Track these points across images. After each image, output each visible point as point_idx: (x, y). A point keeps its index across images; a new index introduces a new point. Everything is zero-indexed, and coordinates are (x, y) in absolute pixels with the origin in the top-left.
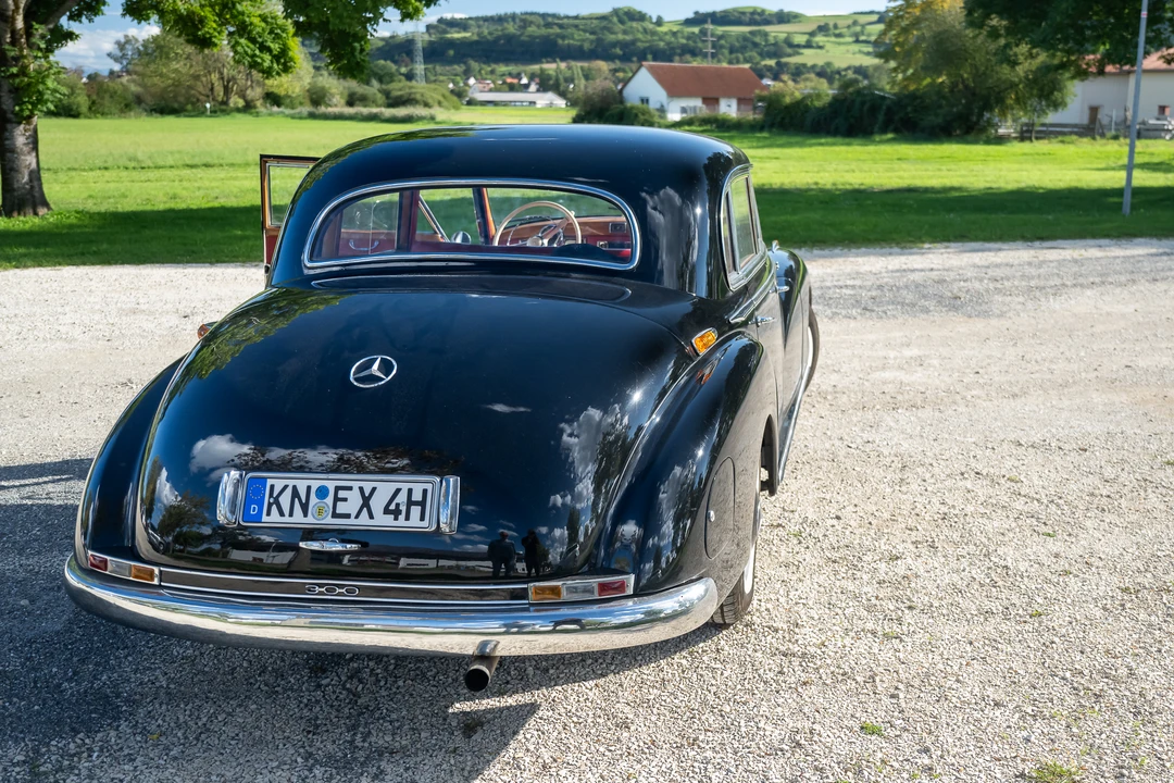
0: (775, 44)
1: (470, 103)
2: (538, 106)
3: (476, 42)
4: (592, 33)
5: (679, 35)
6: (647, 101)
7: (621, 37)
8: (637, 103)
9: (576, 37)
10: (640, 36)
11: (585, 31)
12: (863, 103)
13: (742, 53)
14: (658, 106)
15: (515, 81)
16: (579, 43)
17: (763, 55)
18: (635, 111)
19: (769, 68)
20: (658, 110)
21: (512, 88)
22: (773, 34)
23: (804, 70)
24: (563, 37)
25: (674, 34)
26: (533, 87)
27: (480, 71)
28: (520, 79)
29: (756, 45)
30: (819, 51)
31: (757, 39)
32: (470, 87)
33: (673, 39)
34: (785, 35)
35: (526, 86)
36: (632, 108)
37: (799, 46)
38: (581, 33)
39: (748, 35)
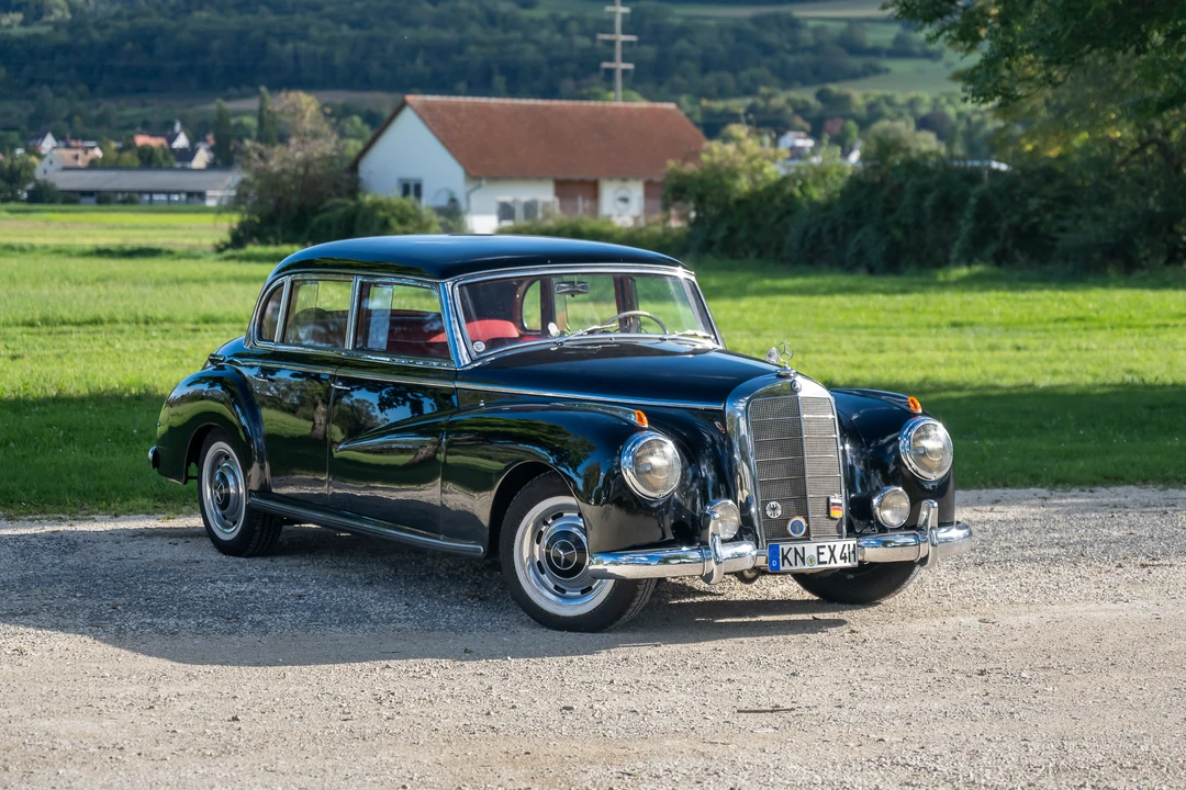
0: (816, 49)
1: (43, 196)
2: (211, 203)
3: (65, 49)
4: (353, 25)
5: (574, 27)
6: (418, 190)
7: (427, 33)
8: (393, 195)
9: (314, 32)
10: (475, 30)
11: (337, 19)
12: (923, 192)
13: (734, 71)
14: (443, 201)
15: (156, 142)
16: (321, 50)
17: (787, 78)
18: (381, 214)
19: (802, 110)
20: (440, 211)
21: (148, 160)
22: (812, 24)
23: (888, 110)
24: (283, 38)
25: (562, 26)
26: (202, 158)
27: (69, 119)
28: (172, 138)
29: (768, 50)
30: (925, 64)
31: (772, 37)
32: (40, 157)
33: (558, 37)
34: (843, 25)
35: (187, 155)
36: (377, 206)
37: (875, 51)
38: (328, 23)
39: (750, 27)
